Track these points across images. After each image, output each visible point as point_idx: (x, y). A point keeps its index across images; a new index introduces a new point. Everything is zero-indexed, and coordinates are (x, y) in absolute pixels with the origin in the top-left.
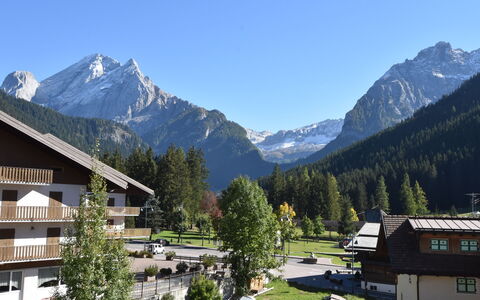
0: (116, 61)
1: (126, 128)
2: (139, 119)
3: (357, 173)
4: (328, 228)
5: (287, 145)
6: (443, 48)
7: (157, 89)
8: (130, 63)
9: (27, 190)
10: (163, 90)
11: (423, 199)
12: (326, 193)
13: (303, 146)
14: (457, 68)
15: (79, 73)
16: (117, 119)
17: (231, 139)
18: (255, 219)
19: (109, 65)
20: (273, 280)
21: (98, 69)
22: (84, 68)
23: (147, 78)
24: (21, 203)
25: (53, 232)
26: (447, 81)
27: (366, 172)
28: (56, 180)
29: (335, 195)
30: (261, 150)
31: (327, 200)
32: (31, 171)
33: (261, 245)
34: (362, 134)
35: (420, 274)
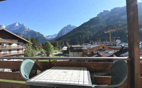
0: (20, 24)
1: (23, 34)
2: (25, 33)
3: (60, 41)
4: (57, 48)
5: (50, 37)
6: (70, 25)
7: (28, 28)
8: (23, 24)
9: (13, 43)
10: (29, 29)
11: (69, 44)
12: (56, 44)
13: (52, 37)
14: (72, 28)
15: (13, 25)
16: (21, 33)
17: (41, 36)
18: (50, 47)
19: (19, 24)
20: (52, 55)
21: (17, 25)
22: (14, 24)
23: (26, 27)
24: (12, 45)
25: (18, 50)
26: (71, 29)
27: (61, 41)
28: (18, 42)
29: (58, 44)
30: (46, 38)
31: (56, 45)
32: (14, 40)
33: (51, 50)
34: (60, 36)
35: (73, 52)
